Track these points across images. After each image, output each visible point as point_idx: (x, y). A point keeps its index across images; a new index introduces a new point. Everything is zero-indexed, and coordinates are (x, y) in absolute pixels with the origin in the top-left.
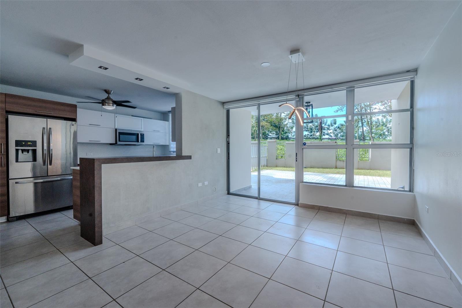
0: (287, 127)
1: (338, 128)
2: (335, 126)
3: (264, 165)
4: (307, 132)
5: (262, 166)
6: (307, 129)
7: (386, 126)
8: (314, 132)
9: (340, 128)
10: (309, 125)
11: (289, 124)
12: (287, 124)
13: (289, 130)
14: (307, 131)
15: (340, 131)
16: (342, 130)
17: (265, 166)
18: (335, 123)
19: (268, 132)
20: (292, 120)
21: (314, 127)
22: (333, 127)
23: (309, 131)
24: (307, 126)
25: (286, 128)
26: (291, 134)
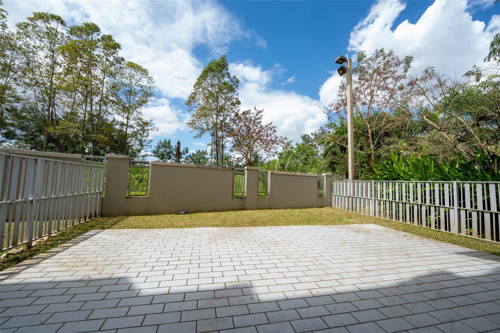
0: (132, 149)
1: (190, 157)
2: (187, 155)
3: (93, 214)
4: (157, 158)
5: (88, 215)
6: (158, 154)
7: (227, 160)
8: (166, 159)
9: (191, 158)
10: (160, 150)
11: (135, 146)
12: (133, 145)
13: (134, 153)
14: (157, 156)
15: (192, 160)
16: (193, 160)
17: (95, 216)
18: (187, 152)
19: (103, 153)
20: (140, 142)
21: (165, 153)
22: (185, 155)
23: (159, 157)
24: (157, 151)
25: (130, 149)
26: (137, 158)
